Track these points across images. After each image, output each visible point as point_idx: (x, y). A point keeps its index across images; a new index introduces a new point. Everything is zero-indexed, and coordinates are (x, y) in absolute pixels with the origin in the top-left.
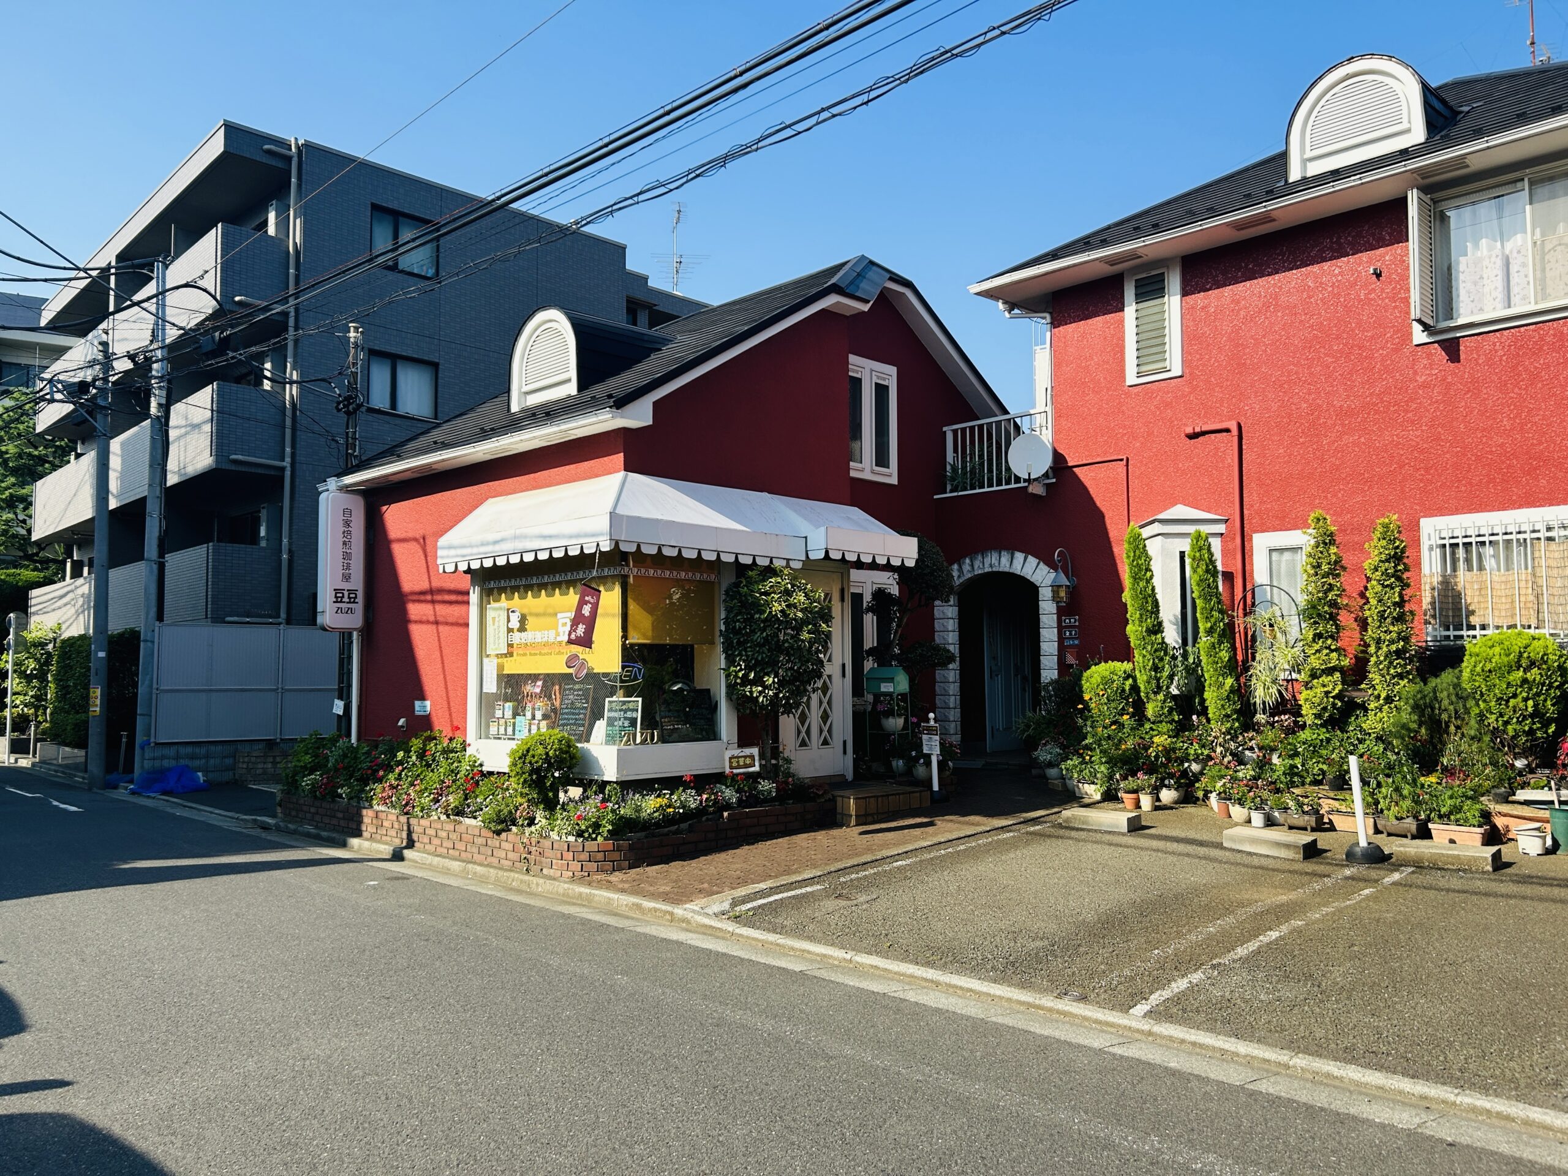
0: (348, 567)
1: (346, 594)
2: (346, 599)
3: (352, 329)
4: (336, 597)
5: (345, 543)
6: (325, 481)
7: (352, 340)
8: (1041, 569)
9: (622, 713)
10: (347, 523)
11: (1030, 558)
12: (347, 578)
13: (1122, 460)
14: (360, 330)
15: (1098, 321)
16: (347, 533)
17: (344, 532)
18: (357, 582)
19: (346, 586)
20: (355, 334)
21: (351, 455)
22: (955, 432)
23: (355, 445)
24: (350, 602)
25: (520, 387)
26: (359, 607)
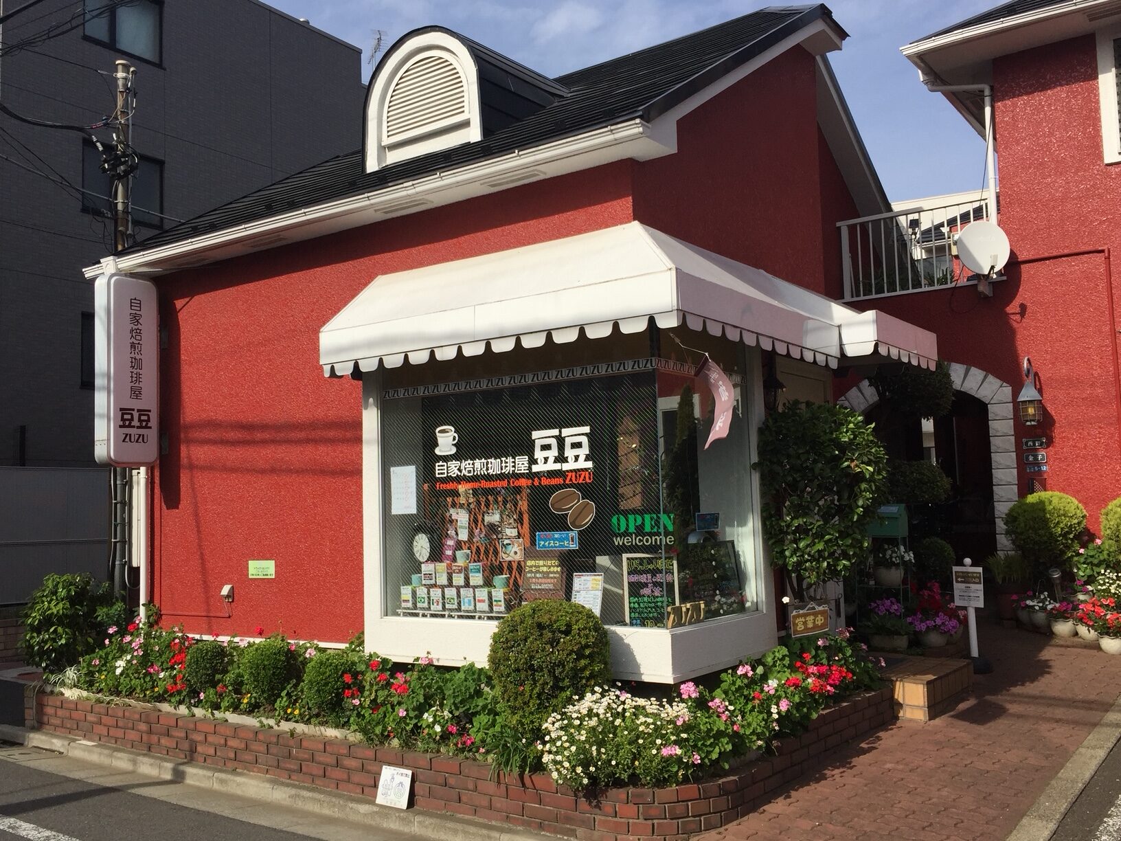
0: (138, 378)
1: (136, 415)
2: (136, 423)
3: (120, 68)
4: (123, 419)
5: (133, 346)
6: (99, 262)
7: (120, 83)
8: (990, 383)
9: (649, 576)
10: (136, 319)
11: (974, 370)
12: (136, 393)
13: (1103, 251)
14: (132, 69)
15: (1061, 92)
16: (134, 333)
17: (132, 331)
18: (150, 400)
19: (136, 404)
20: (124, 75)
21: (123, 234)
22: (852, 229)
23: (127, 221)
24: (140, 427)
25: (380, 140)
26: (152, 434)
